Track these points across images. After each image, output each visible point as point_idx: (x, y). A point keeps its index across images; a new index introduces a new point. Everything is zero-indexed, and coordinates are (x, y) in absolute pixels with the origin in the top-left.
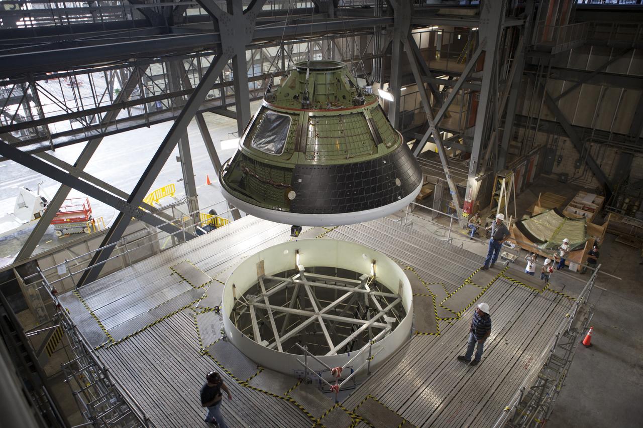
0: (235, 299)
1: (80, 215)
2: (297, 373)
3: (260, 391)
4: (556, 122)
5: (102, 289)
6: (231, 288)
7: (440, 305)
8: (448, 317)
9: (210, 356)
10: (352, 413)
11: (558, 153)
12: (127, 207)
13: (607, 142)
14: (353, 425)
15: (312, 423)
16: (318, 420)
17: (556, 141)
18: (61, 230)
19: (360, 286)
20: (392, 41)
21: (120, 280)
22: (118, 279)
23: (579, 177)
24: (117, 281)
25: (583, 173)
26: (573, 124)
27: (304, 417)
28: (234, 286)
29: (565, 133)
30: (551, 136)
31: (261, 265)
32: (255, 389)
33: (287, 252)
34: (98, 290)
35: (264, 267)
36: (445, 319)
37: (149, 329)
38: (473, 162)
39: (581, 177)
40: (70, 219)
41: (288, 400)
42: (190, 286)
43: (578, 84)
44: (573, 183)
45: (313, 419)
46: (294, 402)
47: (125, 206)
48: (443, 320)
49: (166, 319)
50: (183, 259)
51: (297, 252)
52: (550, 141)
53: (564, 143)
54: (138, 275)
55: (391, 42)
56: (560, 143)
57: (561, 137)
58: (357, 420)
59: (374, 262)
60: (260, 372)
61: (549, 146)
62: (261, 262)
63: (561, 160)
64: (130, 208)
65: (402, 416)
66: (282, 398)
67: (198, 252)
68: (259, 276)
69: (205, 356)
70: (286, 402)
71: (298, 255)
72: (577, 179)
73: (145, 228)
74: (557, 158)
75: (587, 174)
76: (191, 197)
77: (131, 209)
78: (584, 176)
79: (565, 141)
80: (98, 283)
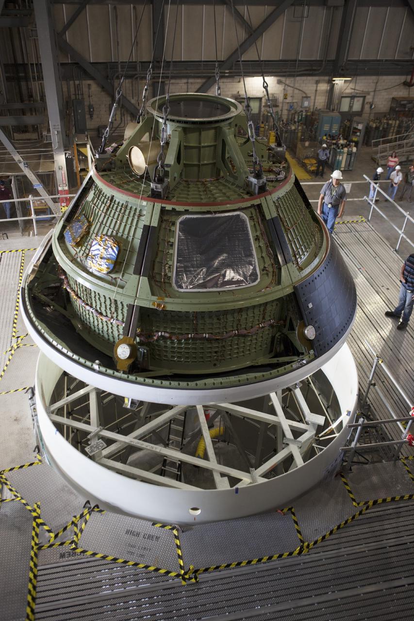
3: (332, 533)
4: (71, 63)
11: (86, 103)
13: (136, 74)
17: (78, 88)
23: (119, 125)
25: (121, 119)
26: (91, 61)
29: (87, 75)
30: (71, 82)
32: (324, 538)
38: (56, 133)
39: (120, 124)
43: (82, 7)
44: (113, 134)
46: (376, 503)
52: (72, 90)
53: (89, 88)
56: (84, 89)
57: (84, 82)
60: (293, 514)
61: (73, 97)
63: (93, 110)
66: (361, 513)
72: (117, 128)
74: (87, 109)
75: (126, 118)
78: (123, 122)
79: (89, 85)
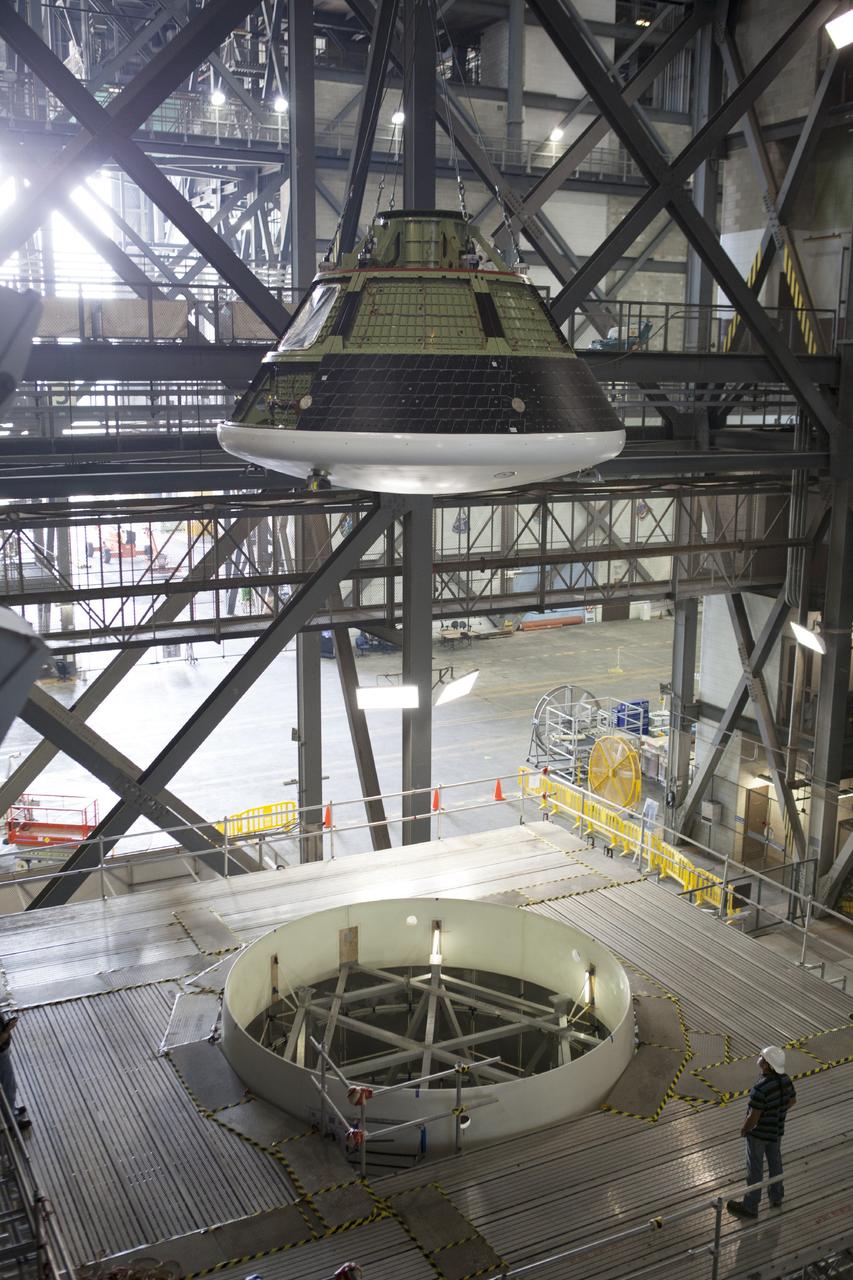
0: (275, 991)
1: (73, 834)
2: (313, 1115)
3: (231, 1130)
5: (33, 925)
6: (268, 963)
7: (692, 1072)
8: (696, 1095)
9: (171, 1060)
10: (382, 1200)
12: (133, 790)
14: (370, 1218)
15: (294, 1196)
16: (310, 1195)
18: (28, 861)
19: (547, 1017)
20: (830, 510)
21: (72, 918)
22: (68, 916)
24: (65, 919)
27: (288, 1186)
28: (275, 960)
31: (350, 937)
32: (223, 1125)
33: (412, 920)
34: (26, 926)
35: (356, 944)
36: (688, 1099)
37: (85, 1001)
40: (52, 839)
41: (272, 1154)
42: (195, 948)
45: (301, 1191)
46: (281, 1159)
47: (129, 788)
48: (681, 1098)
49: (123, 993)
50: (204, 904)
51: (437, 925)
54: (107, 916)
55: (828, 513)
58: (384, 1214)
59: (592, 972)
60: (248, 1101)
62: (350, 929)
64: (138, 793)
65: (478, 1229)
66: (264, 1149)
67: (239, 898)
68: (345, 961)
69: (163, 1060)
70: (269, 1156)
71: (437, 932)
73: (190, 875)
76: (307, 823)
77: (140, 796)
80: (32, 915)
